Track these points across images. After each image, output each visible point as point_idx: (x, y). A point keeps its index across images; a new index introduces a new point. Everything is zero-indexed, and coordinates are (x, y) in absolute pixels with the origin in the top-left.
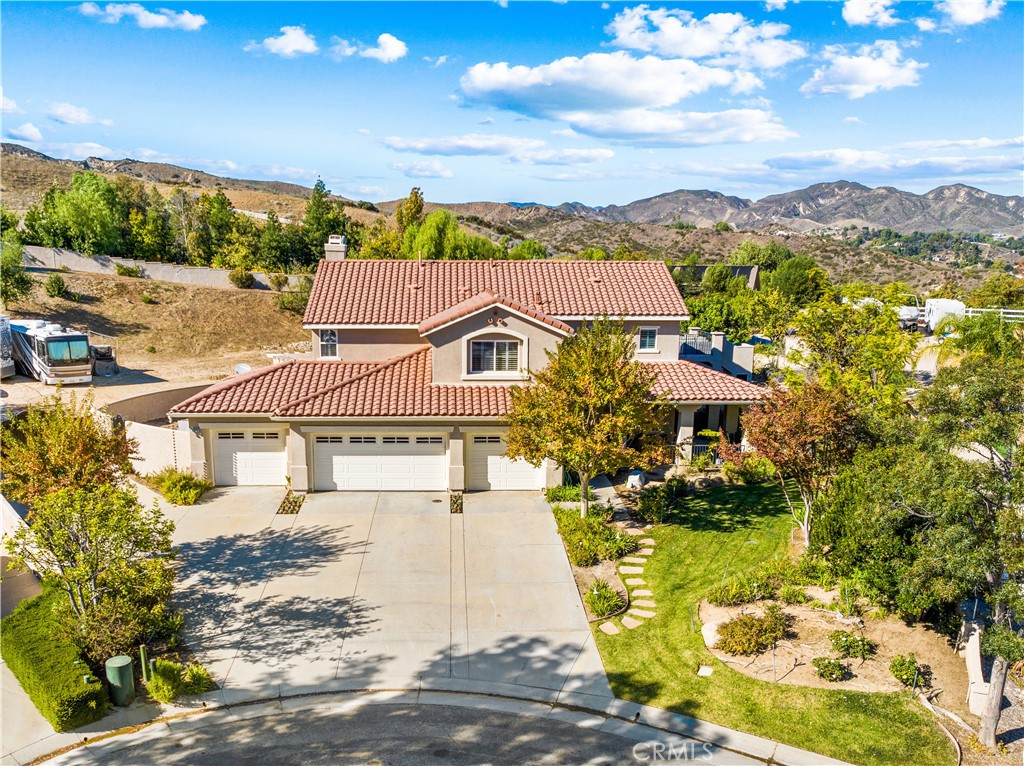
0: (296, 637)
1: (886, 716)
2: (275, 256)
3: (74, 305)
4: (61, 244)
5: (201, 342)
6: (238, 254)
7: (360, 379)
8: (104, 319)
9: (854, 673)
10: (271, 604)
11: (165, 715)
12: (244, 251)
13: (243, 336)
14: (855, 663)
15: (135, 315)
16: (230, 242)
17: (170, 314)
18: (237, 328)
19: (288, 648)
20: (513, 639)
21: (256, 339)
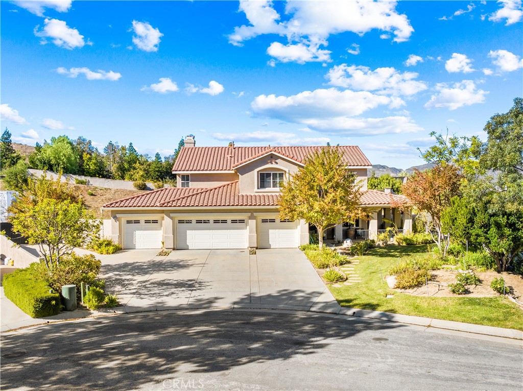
0: (166, 291)
1: (491, 306)
2: (157, 175)
4: (47, 168)
6: (138, 174)
7: (202, 193)
9: (471, 291)
10: (152, 281)
11: (94, 315)
12: (141, 173)
14: (471, 288)
16: (135, 169)
17: (102, 200)
19: (161, 294)
20: (286, 290)
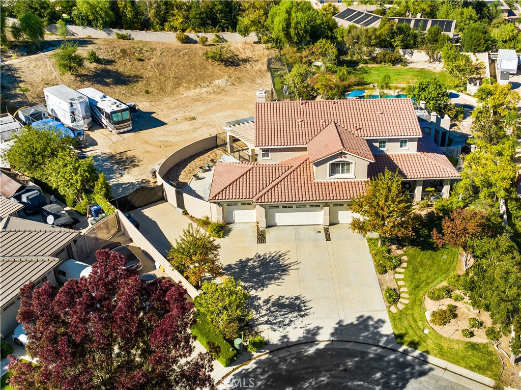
0: (286, 317)
1: (483, 352)
3: (103, 66)
4: (86, 24)
5: (170, 85)
6: (178, 21)
8: (120, 73)
9: (475, 334)
10: (272, 300)
11: (254, 356)
12: (181, 20)
13: (190, 78)
14: (475, 330)
15: (134, 69)
16: (173, 15)
17: (151, 67)
18: (186, 73)
19: (284, 323)
20: (362, 317)
21: (197, 80)
